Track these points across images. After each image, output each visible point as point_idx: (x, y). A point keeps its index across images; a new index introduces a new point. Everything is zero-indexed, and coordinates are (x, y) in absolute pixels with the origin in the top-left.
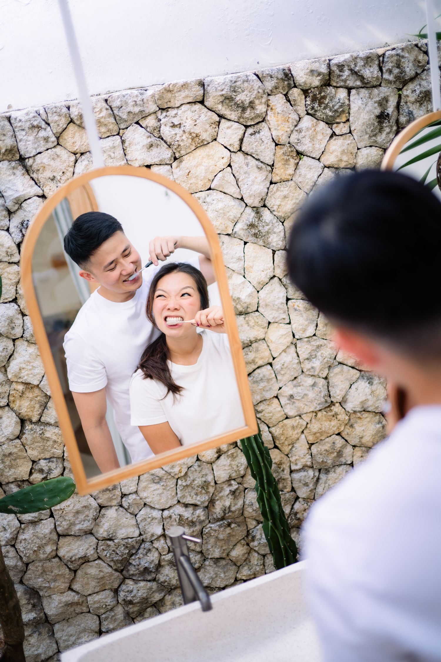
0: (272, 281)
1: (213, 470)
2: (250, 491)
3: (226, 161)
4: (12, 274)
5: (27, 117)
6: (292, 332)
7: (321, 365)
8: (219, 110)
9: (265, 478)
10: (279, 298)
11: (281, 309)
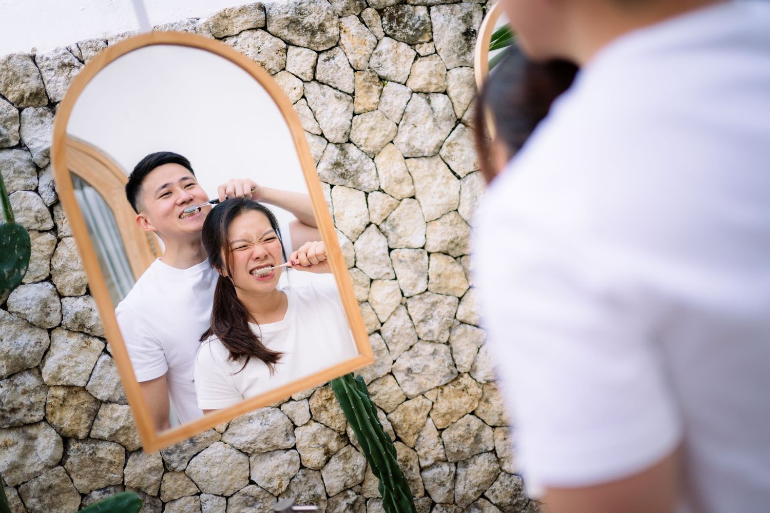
0: (369, 229)
1: (322, 479)
2: (372, 502)
3: (298, 91)
4: (44, 245)
5: (55, 55)
6: (401, 290)
7: (439, 327)
8: (285, 36)
9: (390, 471)
10: (379, 248)
11: (384, 261)
